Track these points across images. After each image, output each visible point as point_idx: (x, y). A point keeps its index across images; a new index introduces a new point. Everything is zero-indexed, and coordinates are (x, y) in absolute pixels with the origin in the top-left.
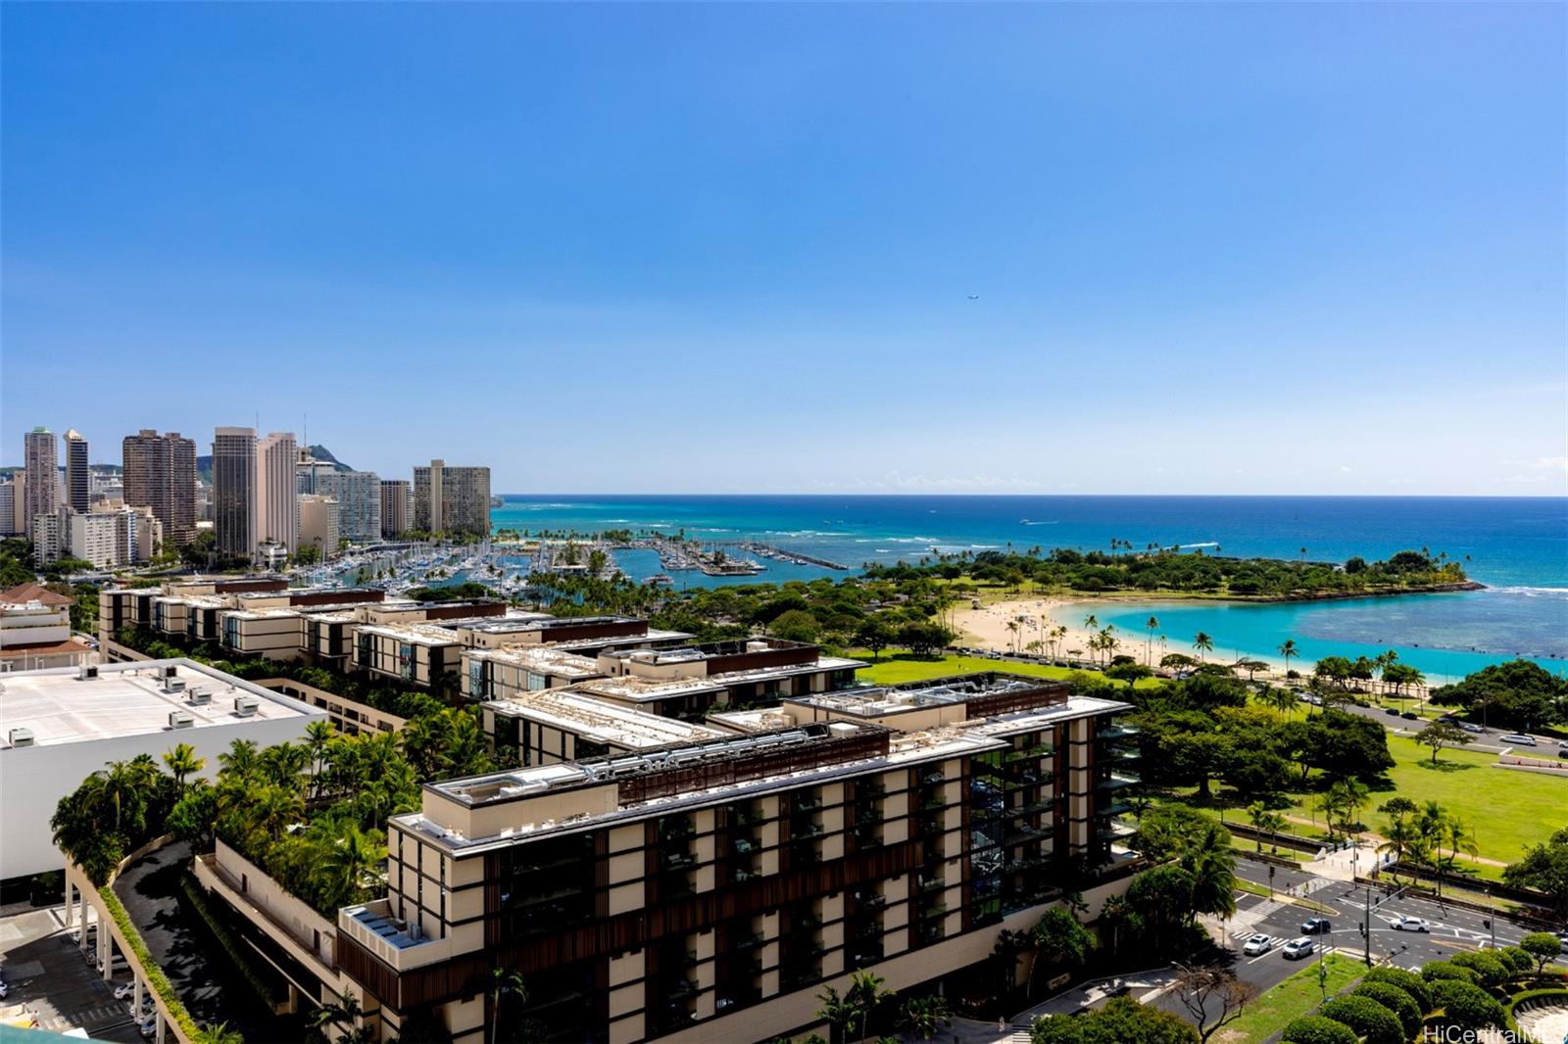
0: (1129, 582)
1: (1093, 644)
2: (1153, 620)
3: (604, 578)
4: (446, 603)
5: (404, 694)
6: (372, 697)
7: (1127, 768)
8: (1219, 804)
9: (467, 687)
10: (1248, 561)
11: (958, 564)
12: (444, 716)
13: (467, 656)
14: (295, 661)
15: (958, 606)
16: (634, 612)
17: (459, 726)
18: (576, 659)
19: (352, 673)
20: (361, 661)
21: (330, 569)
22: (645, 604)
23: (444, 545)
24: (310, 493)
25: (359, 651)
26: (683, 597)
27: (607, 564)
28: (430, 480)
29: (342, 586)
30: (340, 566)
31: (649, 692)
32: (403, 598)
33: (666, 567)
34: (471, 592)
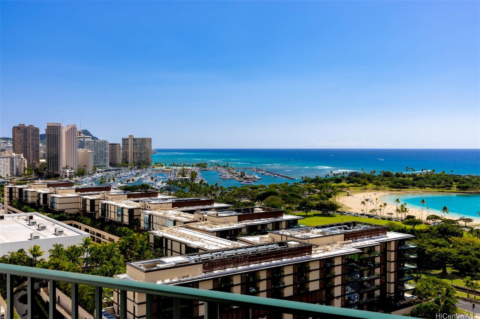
0: (414, 185)
1: (398, 210)
2: (423, 201)
3: (197, 182)
4: (135, 192)
5: (119, 228)
6: (106, 228)
7: (412, 262)
8: (451, 277)
9: (143, 225)
10: (465, 176)
11: (341, 177)
12: (134, 236)
13: (142, 213)
14: (77, 214)
15: (341, 194)
16: (209, 196)
17: (140, 240)
18: (186, 214)
19: (99, 219)
20: (102, 214)
21: (90, 178)
22: (213, 193)
23: (134, 169)
24: (82, 148)
25: (101, 210)
26: (228, 190)
27: (198, 177)
28: (128, 143)
29: (94, 185)
30: (94, 177)
31: (214, 228)
32: (118, 190)
33: (221, 178)
34: (144, 187)
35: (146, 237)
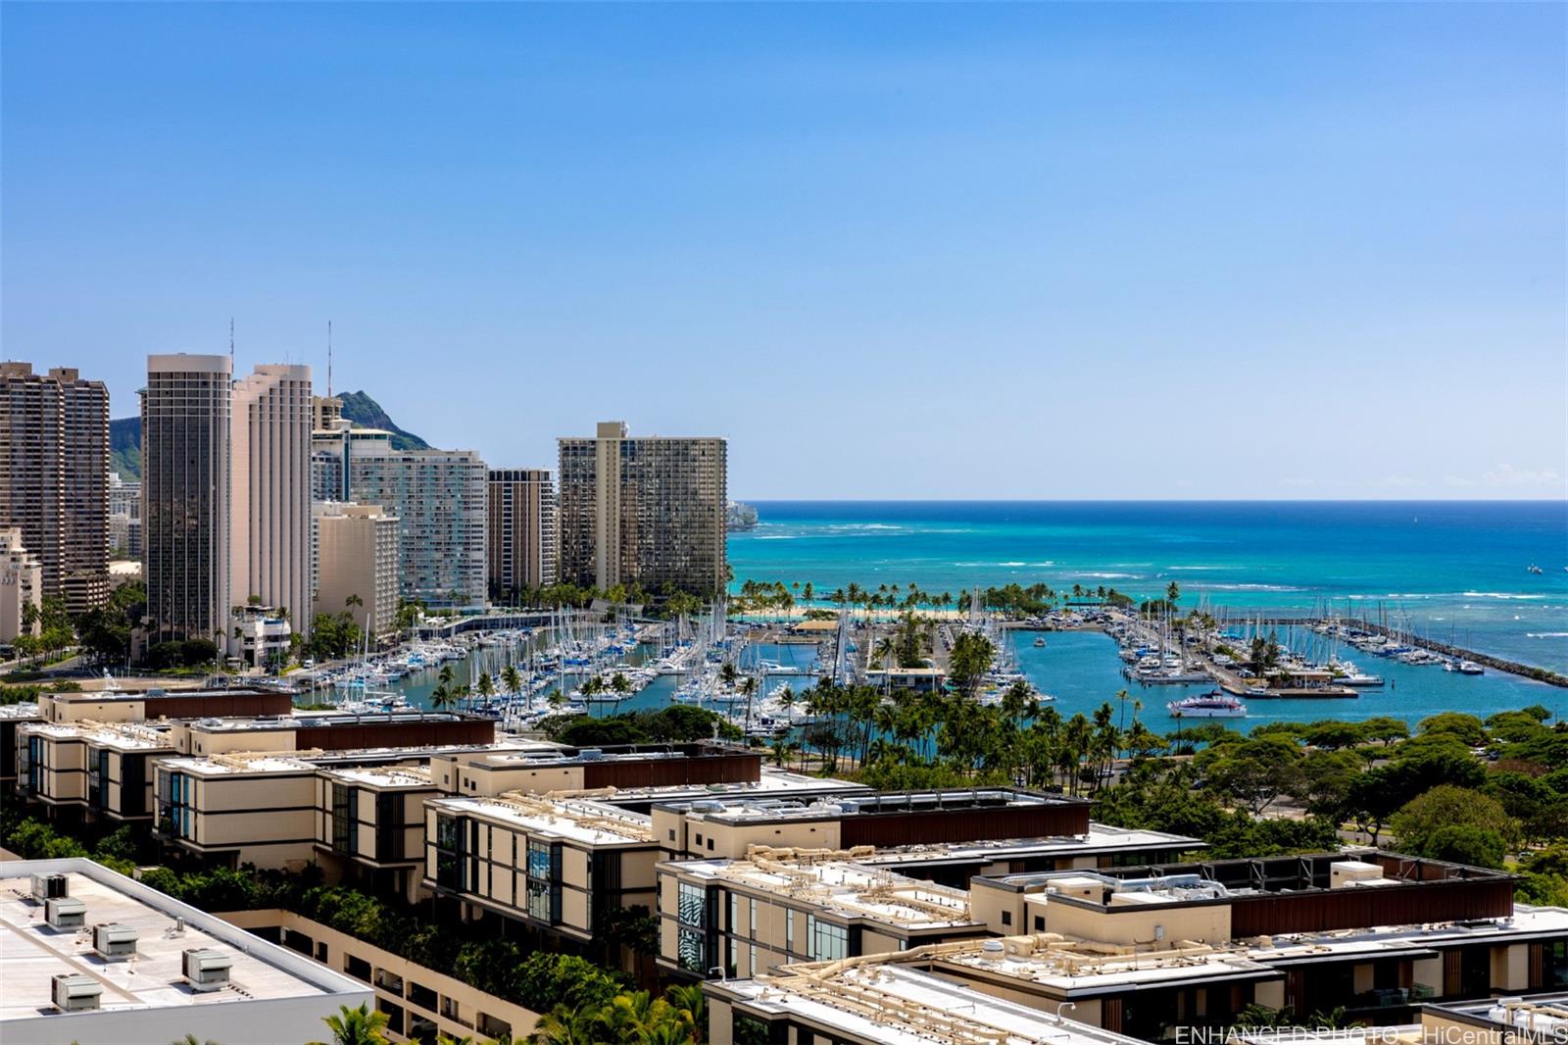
3: (987, 700)
4: (626, 751)
5: (535, 957)
6: (466, 959)
9: (672, 944)
12: (620, 1010)
13: (669, 873)
14: (305, 871)
16: (1057, 782)
17: (655, 1034)
18: (919, 889)
19: (425, 903)
20: (444, 877)
21: (380, 669)
22: (1082, 764)
23: (624, 617)
24: (339, 498)
25: (439, 855)
26: (1175, 748)
27: (994, 667)
28: (594, 469)
29: (404, 709)
30: (400, 662)
31: (1091, 973)
32: (534, 738)
33: (1133, 674)
34: (683, 727)
35: (688, 1014)
